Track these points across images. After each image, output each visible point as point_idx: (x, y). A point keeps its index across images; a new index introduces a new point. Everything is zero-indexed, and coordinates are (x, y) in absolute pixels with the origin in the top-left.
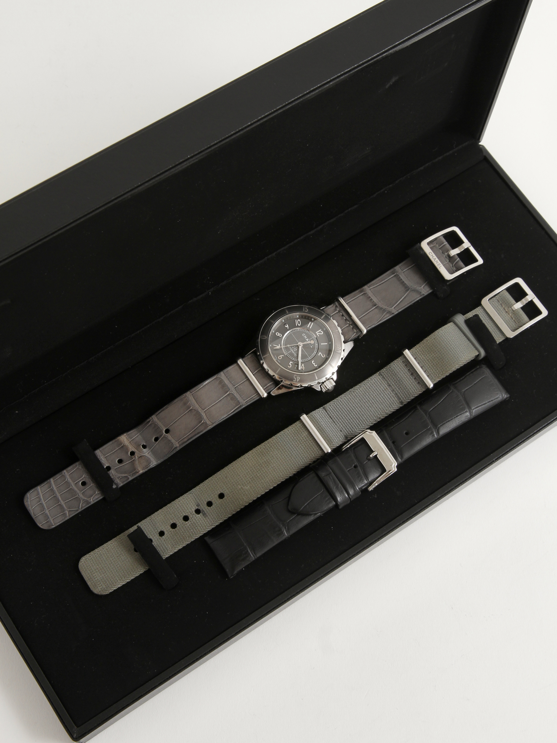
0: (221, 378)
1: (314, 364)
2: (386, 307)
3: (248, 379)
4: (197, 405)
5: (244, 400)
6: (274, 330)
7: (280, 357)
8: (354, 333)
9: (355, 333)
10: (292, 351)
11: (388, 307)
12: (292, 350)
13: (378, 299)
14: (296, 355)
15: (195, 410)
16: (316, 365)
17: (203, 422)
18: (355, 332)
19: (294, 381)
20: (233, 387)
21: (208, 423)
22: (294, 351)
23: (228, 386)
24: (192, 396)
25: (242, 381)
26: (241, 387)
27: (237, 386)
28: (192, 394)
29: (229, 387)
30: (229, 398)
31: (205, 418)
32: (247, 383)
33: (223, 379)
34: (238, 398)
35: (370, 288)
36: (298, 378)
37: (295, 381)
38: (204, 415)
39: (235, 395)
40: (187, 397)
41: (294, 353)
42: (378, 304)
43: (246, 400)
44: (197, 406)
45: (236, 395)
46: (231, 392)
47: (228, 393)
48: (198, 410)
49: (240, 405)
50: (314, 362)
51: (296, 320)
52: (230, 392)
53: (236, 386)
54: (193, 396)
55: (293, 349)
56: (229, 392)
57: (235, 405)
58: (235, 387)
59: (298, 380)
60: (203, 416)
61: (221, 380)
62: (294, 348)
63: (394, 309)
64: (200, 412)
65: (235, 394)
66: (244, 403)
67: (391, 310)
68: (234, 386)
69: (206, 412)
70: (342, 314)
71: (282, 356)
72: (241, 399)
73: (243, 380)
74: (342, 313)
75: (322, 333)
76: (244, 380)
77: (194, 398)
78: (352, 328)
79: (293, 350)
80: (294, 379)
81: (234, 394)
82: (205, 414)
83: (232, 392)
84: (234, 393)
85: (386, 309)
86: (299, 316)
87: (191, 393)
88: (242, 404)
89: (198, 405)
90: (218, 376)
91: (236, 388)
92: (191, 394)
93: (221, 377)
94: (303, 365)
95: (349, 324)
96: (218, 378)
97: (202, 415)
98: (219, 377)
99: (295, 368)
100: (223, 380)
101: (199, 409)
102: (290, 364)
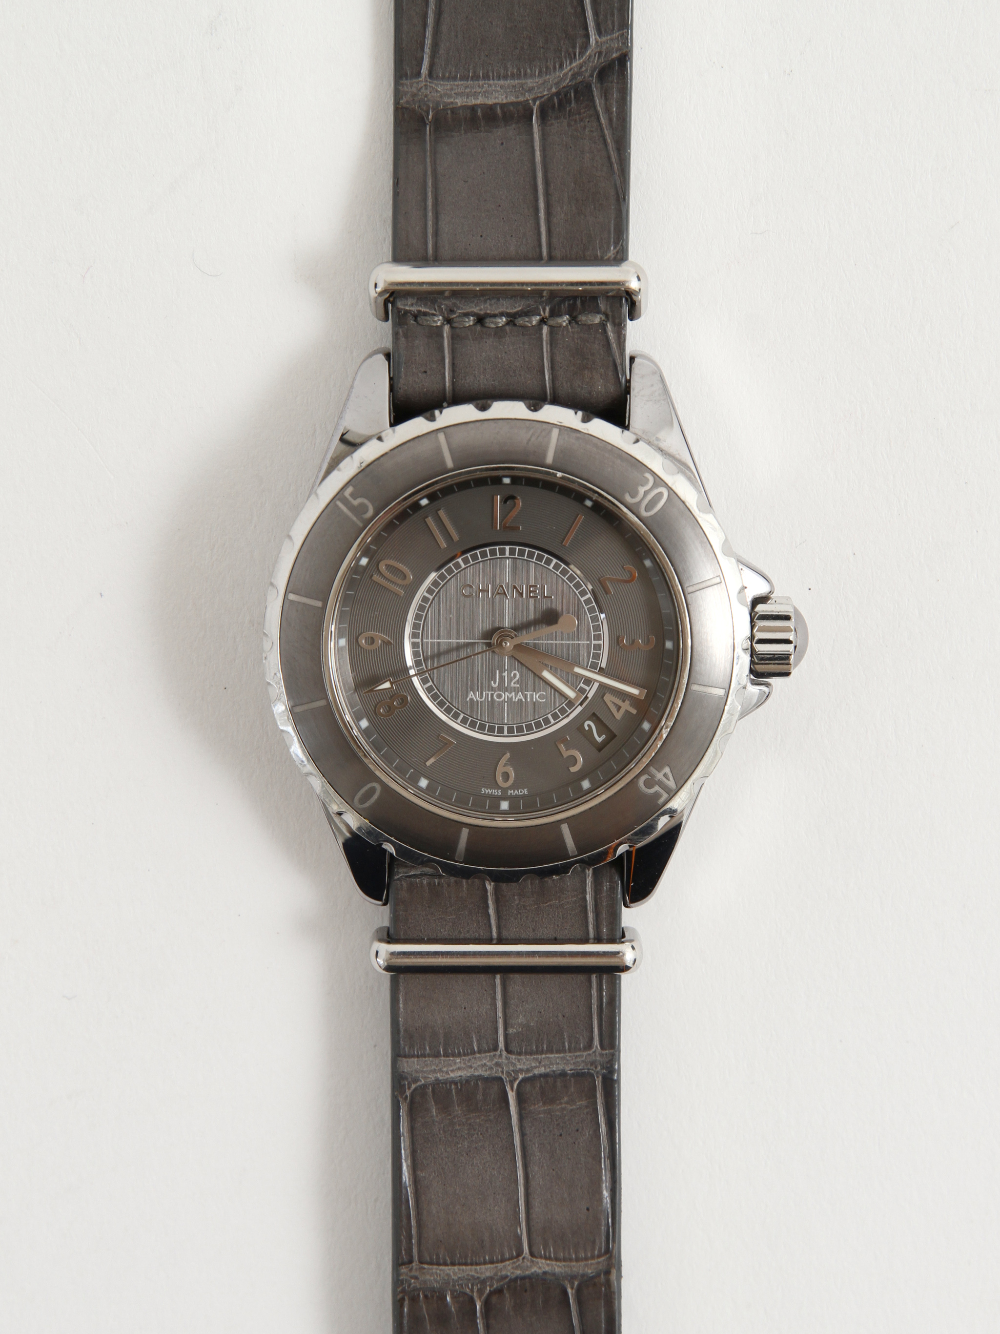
0: (424, 1087)
2: (569, 68)
3: (506, 971)
4: (483, 1267)
5: (589, 1045)
6: (357, 718)
7: (506, 776)
8: (605, 331)
9: (609, 327)
10: (510, 699)
11: (573, 57)
12: (505, 696)
13: (505, 77)
14: (541, 697)
15: (499, 1291)
17: (572, 1288)
18: (603, 325)
19: (661, 801)
20: (501, 1055)
21: (590, 1271)
22: (516, 691)
23: (480, 1078)
24: (426, 1266)
25: (494, 999)
26: (521, 1019)
27: (506, 1036)
28: (421, 1262)
29: (486, 1074)
30: (538, 1108)
31: (557, 1270)
32: (517, 981)
33: (432, 1077)
34: (561, 1067)
35: (424, 70)
36: (665, 775)
37: (665, 796)
38: (541, 1266)
39: (541, 1075)
40: (419, 1290)
41: (526, 697)
42: (529, 96)
43: (591, 1039)
44: (486, 1271)
45: (542, 1070)
46: (515, 1079)
47: (512, 1096)
48: (507, 1277)
49: (599, 1082)
51: (376, 578)
52: (512, 1089)
53: (501, 1039)
54: (431, 1263)
55: (502, 688)
56: (508, 1089)
57: (584, 1103)
58: (501, 1045)
59: (671, 784)
60: (545, 1273)
61: (433, 1091)
62: (502, 678)
63: (604, 39)
64: (523, 1278)
65: (533, 1068)
66: (601, 1055)
67: (600, 53)
68: (496, 1048)
69: (535, 1249)
70: (473, 314)
72: (576, 1057)
73: (495, 993)
74: (467, 315)
76: (494, 986)
77: (438, 1264)
78: (570, 322)
80: (657, 795)
81: (531, 1075)
82: (546, 1258)
83: (521, 1077)
84: (528, 1071)
85: (580, 79)
86: (366, 552)
87: (411, 1262)
88: (603, 1068)
89: (485, 1263)
90: (408, 1093)
91: (514, 1046)
92: (415, 1264)
93: (419, 1084)
95: (543, 321)
96: (418, 1099)
97: (539, 1271)
98: (413, 1086)
100: (437, 1079)
101: (504, 1273)
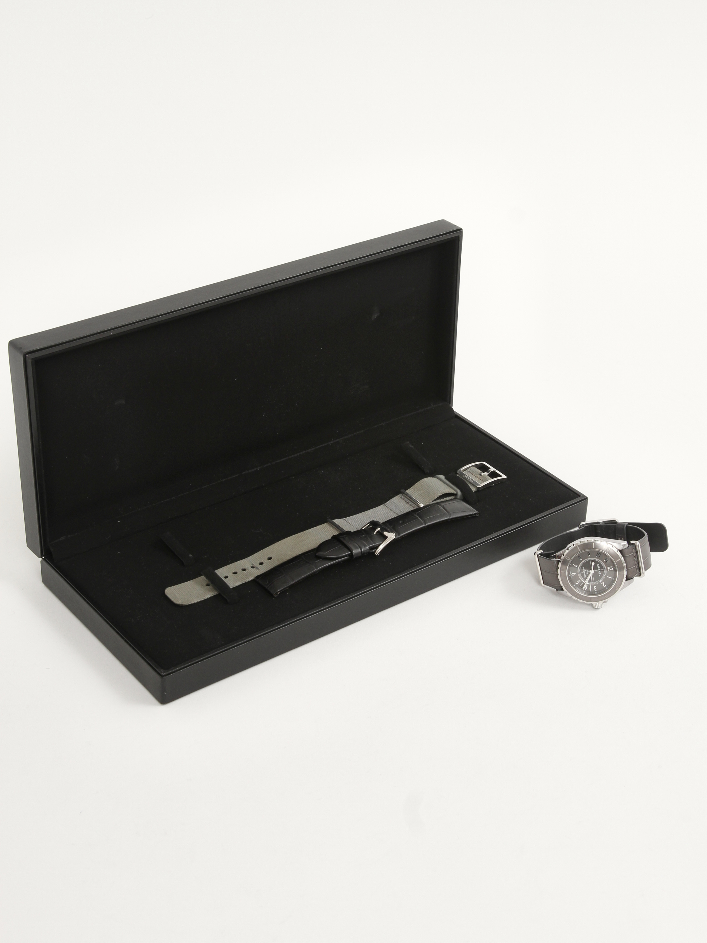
1: (595, 588)
7: (573, 574)
16: (596, 590)
50: (595, 587)
71: (575, 574)
75: (612, 569)
79: (585, 573)
94: (587, 586)
99: (581, 585)
102: (578, 582)
